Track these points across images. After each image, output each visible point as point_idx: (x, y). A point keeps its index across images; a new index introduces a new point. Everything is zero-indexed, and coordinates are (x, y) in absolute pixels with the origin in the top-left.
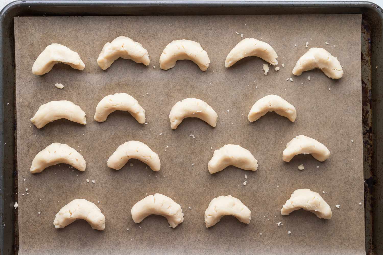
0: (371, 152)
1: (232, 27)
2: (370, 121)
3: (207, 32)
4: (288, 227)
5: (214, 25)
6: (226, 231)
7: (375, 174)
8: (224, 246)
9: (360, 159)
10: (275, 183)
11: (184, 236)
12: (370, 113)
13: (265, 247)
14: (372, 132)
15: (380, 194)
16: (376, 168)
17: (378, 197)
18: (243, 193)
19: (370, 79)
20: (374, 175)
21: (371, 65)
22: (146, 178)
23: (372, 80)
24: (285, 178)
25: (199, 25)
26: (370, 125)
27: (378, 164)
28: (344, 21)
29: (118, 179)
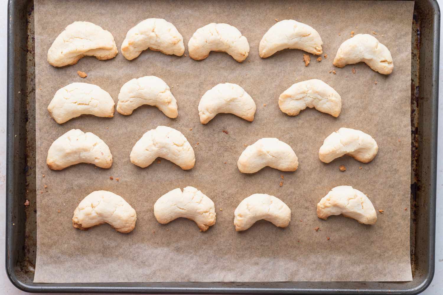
0: (416, 155)
1: (271, 13)
2: (416, 122)
3: (244, 18)
4: (327, 232)
5: (251, 11)
6: (260, 236)
7: (419, 179)
8: (257, 252)
9: (408, 161)
10: (314, 184)
11: (215, 240)
12: (416, 113)
13: (301, 254)
14: (418, 133)
15: (425, 201)
16: (421, 172)
17: (423, 204)
18: (279, 195)
19: (418, 75)
20: (418, 181)
21: (419, 59)
22: (174, 176)
23: (420, 75)
24: (325, 179)
25: (234, 11)
26: (416, 126)
27: (424, 168)
28: (394, 9)
29: (144, 177)
